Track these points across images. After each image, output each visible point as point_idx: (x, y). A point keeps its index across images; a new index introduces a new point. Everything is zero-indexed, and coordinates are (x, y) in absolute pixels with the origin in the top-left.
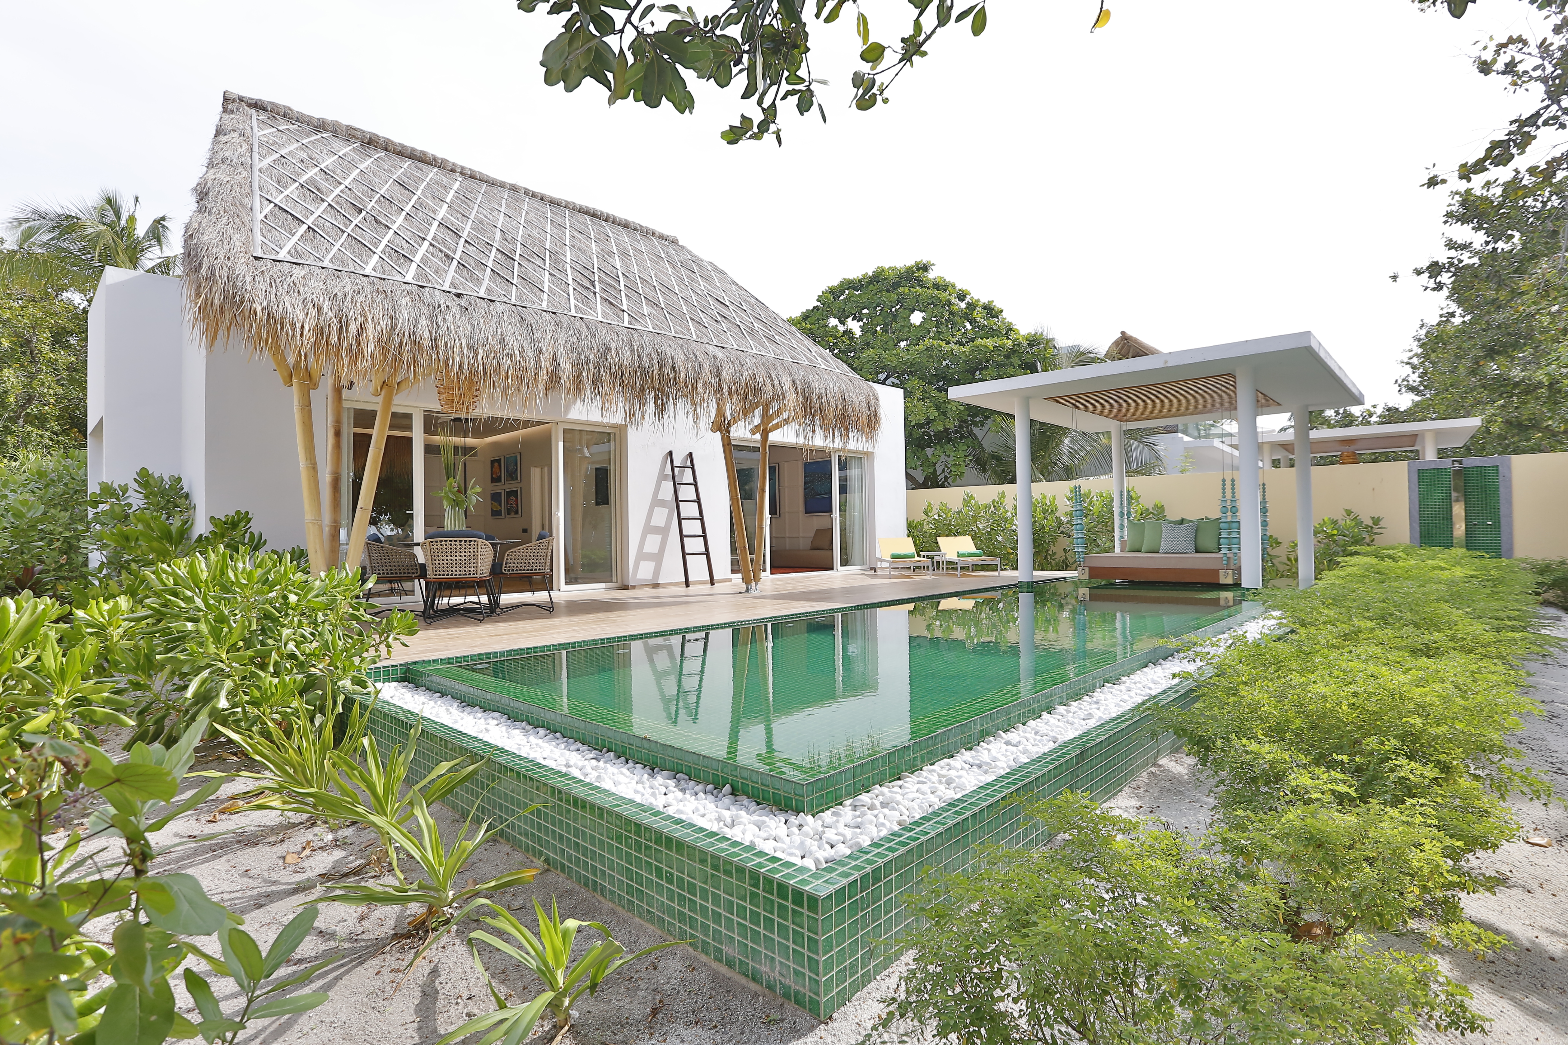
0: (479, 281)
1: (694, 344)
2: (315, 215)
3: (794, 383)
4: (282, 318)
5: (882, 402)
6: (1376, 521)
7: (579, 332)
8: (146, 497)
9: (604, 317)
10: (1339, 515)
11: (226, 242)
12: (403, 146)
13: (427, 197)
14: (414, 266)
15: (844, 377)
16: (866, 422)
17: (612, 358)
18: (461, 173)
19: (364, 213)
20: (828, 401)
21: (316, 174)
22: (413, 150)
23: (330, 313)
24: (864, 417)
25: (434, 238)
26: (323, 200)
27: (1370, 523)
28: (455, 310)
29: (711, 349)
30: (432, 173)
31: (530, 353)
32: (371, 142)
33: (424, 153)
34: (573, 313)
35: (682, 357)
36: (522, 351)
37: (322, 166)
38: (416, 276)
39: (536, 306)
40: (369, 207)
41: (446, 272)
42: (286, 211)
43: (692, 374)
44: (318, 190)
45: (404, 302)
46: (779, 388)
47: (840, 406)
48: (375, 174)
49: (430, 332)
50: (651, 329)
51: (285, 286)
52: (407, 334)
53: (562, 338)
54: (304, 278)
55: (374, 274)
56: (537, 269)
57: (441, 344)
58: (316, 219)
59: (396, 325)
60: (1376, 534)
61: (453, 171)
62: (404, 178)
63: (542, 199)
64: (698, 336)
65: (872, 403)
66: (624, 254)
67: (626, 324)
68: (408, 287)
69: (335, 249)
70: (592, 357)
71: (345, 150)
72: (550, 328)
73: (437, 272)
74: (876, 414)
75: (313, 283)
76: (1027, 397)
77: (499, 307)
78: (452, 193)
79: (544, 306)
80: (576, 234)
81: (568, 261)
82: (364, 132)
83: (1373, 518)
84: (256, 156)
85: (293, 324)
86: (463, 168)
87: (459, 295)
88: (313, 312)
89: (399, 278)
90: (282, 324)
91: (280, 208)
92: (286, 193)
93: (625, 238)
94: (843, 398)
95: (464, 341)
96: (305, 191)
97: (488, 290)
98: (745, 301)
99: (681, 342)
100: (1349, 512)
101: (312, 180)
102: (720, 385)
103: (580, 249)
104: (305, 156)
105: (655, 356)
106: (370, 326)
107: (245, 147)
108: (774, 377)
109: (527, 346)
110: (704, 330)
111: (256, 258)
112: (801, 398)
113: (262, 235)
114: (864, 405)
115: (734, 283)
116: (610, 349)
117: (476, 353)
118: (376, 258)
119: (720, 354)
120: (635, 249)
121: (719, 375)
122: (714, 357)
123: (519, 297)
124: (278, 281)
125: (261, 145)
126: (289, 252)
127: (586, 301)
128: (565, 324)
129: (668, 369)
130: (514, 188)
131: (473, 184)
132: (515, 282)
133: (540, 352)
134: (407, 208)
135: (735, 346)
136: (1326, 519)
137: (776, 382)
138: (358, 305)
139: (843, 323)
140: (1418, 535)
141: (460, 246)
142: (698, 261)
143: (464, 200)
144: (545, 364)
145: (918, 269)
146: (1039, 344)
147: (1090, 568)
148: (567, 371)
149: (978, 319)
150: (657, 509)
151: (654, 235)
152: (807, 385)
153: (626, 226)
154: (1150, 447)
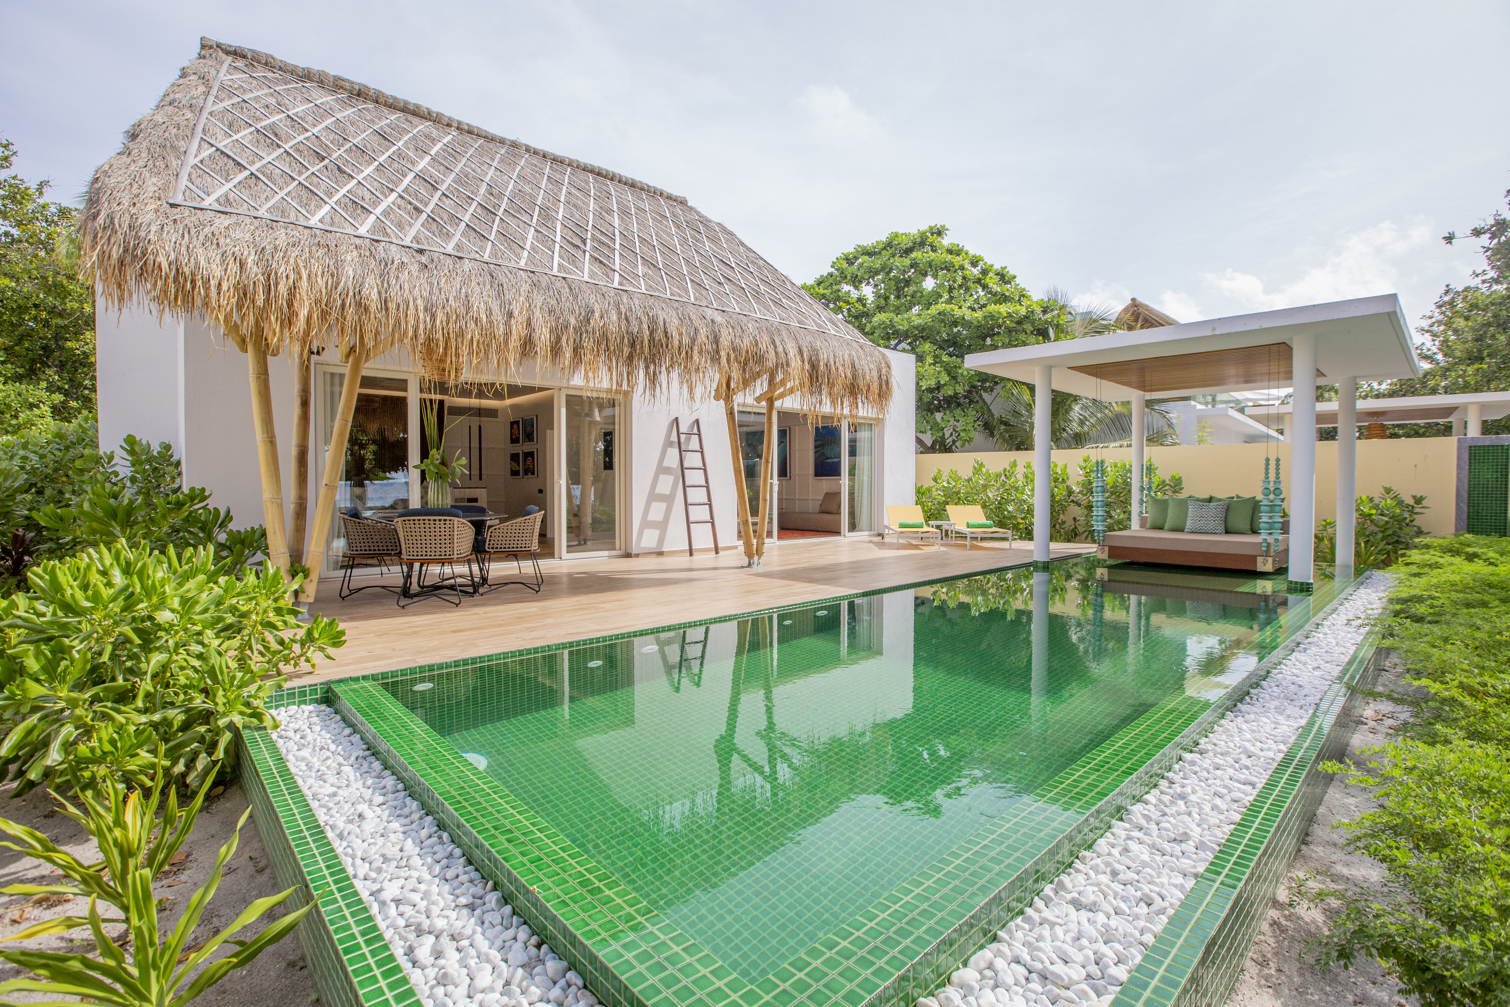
0: (448, 236)
1: (691, 307)
2: (264, 162)
3: (800, 351)
4: (193, 274)
5: (894, 371)
6: (1418, 500)
7: (559, 292)
8: (133, 465)
9: (591, 277)
10: (1379, 493)
11: (135, 186)
12: (395, 99)
13: (408, 149)
14: (372, 218)
15: (854, 344)
16: (877, 391)
17: (596, 322)
18: (458, 128)
19: (327, 161)
20: (837, 369)
21: (281, 121)
22: (406, 103)
23: (255, 269)
24: (875, 387)
25: (406, 190)
26: (279, 146)
27: (1411, 502)
28: (414, 268)
29: (709, 313)
30: (422, 127)
31: (498, 317)
32: (360, 94)
33: (417, 106)
34: (555, 272)
35: (676, 321)
36: (490, 313)
37: (290, 113)
38: (373, 230)
39: (513, 264)
40: (335, 155)
41: (411, 225)
42: (229, 157)
43: (686, 340)
44: (276, 135)
45: (349, 258)
46: (783, 355)
47: (849, 375)
48: (352, 124)
49: (379, 293)
50: (644, 291)
51: (201, 238)
52: (351, 294)
53: (539, 299)
54: (227, 228)
55: (320, 225)
56: (522, 225)
57: (392, 306)
58: (264, 166)
59: (338, 284)
60: (1417, 513)
61: (449, 125)
62: (388, 130)
63: (544, 157)
64: (696, 299)
65: (884, 371)
66: (624, 212)
67: (616, 284)
68: (358, 241)
69: (277, 198)
70: (573, 321)
71: (325, 99)
72: (525, 288)
73: (400, 226)
74: (887, 383)
75: (238, 234)
76: (1049, 366)
77: (467, 265)
78: (439, 145)
79: (522, 263)
80: (574, 191)
81: (560, 217)
82: (352, 83)
83: (1414, 497)
84: (211, 99)
85: (207, 282)
86: (459, 123)
87: (421, 251)
88: (234, 268)
89: (350, 230)
90: (193, 282)
91: (222, 153)
92: (235, 137)
93: (629, 197)
94: (853, 366)
95: (419, 302)
96: (261, 138)
97: (459, 247)
98: (752, 262)
99: (676, 305)
100: (1388, 491)
101: (272, 128)
102: (718, 352)
103: (575, 206)
104: (273, 101)
105: (645, 320)
106: (304, 284)
107: (202, 89)
108: (778, 343)
109: (496, 309)
110: (704, 292)
111: (172, 206)
112: (807, 367)
113: (190, 180)
114: (875, 374)
115: (742, 244)
116: (593, 312)
117: (433, 317)
118: (326, 208)
119: (719, 319)
120: (638, 208)
121: (716, 341)
122: (712, 321)
123: (494, 254)
124: (193, 231)
125: (222, 88)
126: (217, 200)
127: (573, 260)
128: (544, 284)
129: (659, 335)
130: (514, 145)
131: (468, 138)
132: (492, 238)
133: (510, 315)
134: (381, 159)
135: (738, 310)
136: (1364, 497)
137: (780, 349)
138: (292, 261)
139: (856, 288)
140: (1465, 516)
141: (435, 199)
142: (705, 222)
143: (452, 153)
144: (518, 329)
145: (932, 234)
146: (1052, 310)
147: (1110, 548)
148: (543, 336)
149: (991, 285)
150: (662, 477)
151: (661, 195)
152: (815, 352)
153: (632, 185)
154: (1163, 414)
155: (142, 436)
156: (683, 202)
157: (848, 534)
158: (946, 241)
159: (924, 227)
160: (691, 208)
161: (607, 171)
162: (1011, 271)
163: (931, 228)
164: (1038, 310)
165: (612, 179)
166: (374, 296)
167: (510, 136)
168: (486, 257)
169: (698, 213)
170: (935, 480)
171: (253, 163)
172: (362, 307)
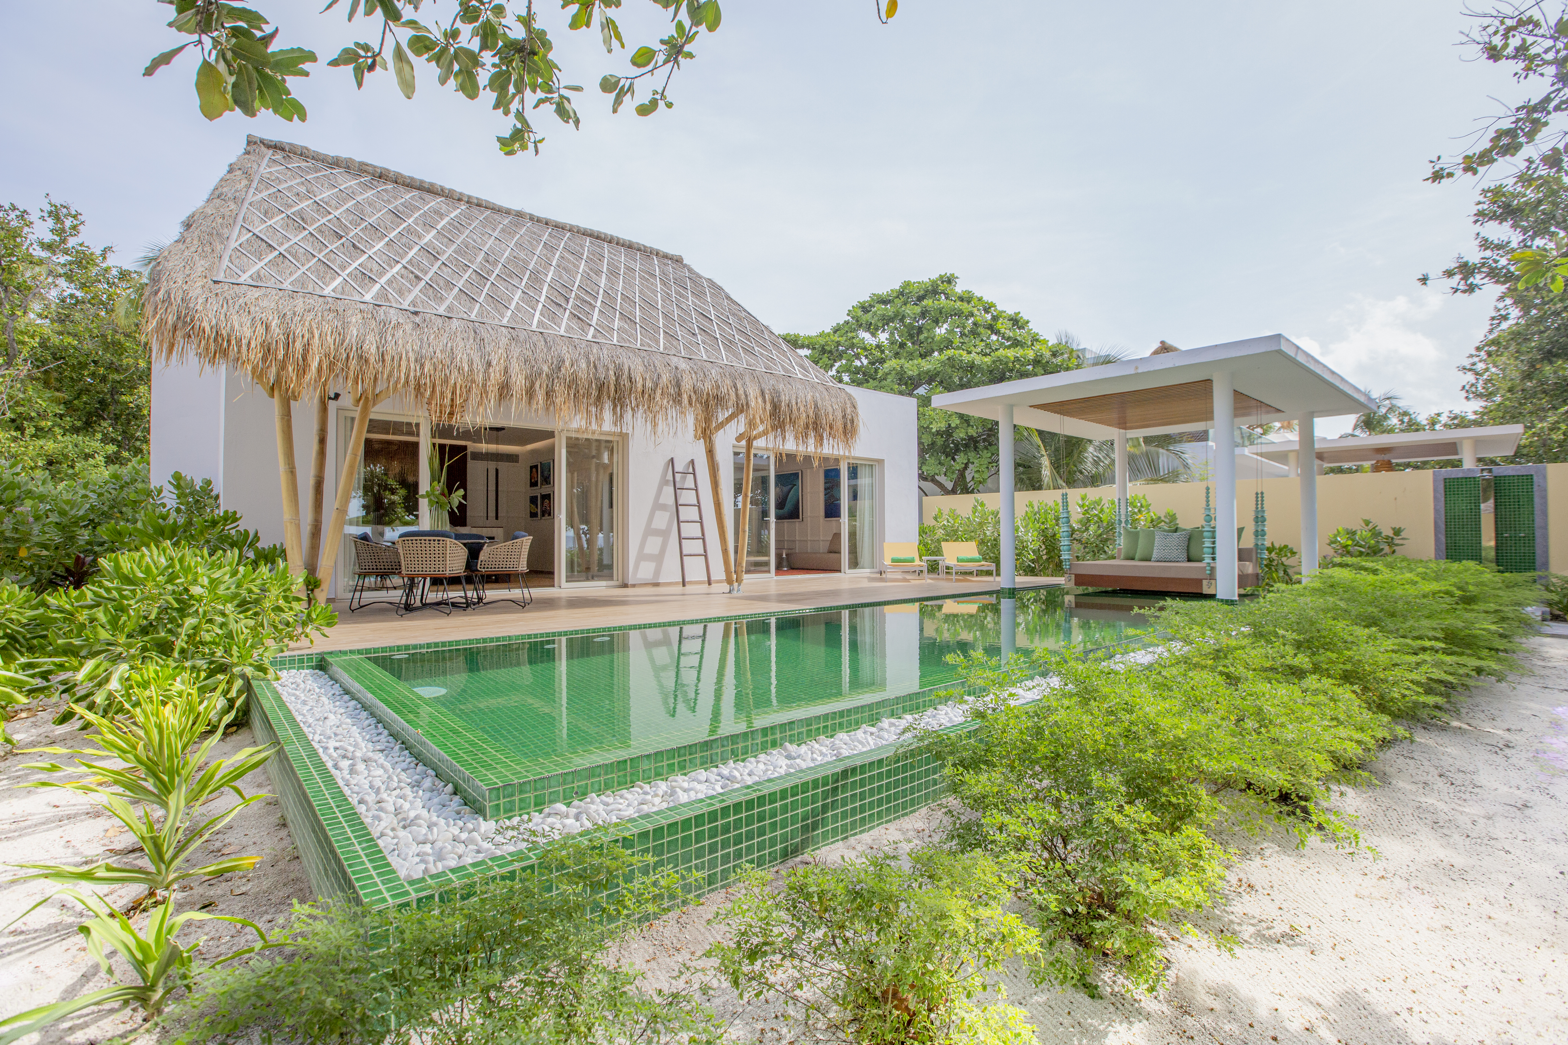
0: (442, 299)
1: (659, 356)
2: (291, 243)
3: (763, 393)
4: (229, 335)
5: (861, 411)
6: (1397, 532)
7: (535, 345)
8: (179, 498)
9: (566, 331)
10: (1355, 524)
11: (188, 267)
12: (413, 178)
13: (417, 224)
14: (377, 287)
15: (820, 387)
16: (841, 430)
17: (566, 370)
18: (467, 202)
19: (344, 239)
20: (799, 409)
21: (308, 206)
22: (423, 182)
23: (277, 330)
24: (839, 425)
25: (410, 262)
26: (304, 228)
27: (1391, 534)
28: (409, 327)
29: (674, 361)
30: (433, 203)
31: (479, 365)
32: (382, 176)
33: (432, 184)
34: (534, 328)
35: (641, 368)
36: (471, 363)
37: (317, 199)
38: (377, 296)
39: (496, 322)
40: (352, 234)
41: (410, 291)
42: (262, 240)
43: (649, 384)
44: (303, 219)
45: (354, 320)
46: (743, 397)
47: (811, 414)
48: (370, 205)
49: (378, 348)
50: (615, 342)
51: (237, 307)
52: (354, 349)
53: (516, 351)
54: (257, 298)
55: (333, 294)
56: (510, 288)
57: (388, 358)
58: (291, 246)
59: (344, 341)
60: (1397, 545)
61: (458, 200)
62: (401, 208)
63: (546, 224)
64: (665, 348)
65: (849, 411)
66: (613, 273)
67: (589, 337)
68: (362, 306)
69: (299, 273)
70: (545, 368)
71: (350, 183)
72: (504, 341)
73: (400, 293)
74: (852, 421)
75: (265, 303)
76: (1010, 404)
77: (455, 323)
78: (447, 219)
79: (505, 321)
80: (567, 255)
81: (548, 279)
82: (375, 166)
83: (1394, 529)
84: (252, 191)
85: (239, 341)
86: (471, 197)
87: (416, 313)
88: (261, 330)
89: (357, 298)
90: (229, 341)
91: (258, 237)
92: (269, 223)
93: (623, 258)
94: (816, 406)
95: (411, 354)
96: (290, 222)
97: (450, 308)
98: (734, 315)
99: (643, 354)
100: (1367, 523)
101: (300, 212)
102: (680, 394)
103: (564, 268)
104: (303, 189)
105: (611, 366)
106: (316, 340)
107: (244, 182)
108: (739, 386)
109: (477, 360)
110: (675, 343)
111: (216, 282)
112: (768, 407)
113: (231, 261)
114: (839, 415)
115: (728, 298)
116: (564, 361)
117: (422, 366)
118: (339, 280)
119: (683, 365)
120: (628, 268)
121: (678, 385)
122: (677, 368)
123: (480, 314)
124: (230, 301)
125: (261, 180)
126: (251, 276)
127: (553, 317)
128: (522, 338)
129: (625, 381)
130: (519, 215)
131: (475, 211)
132: (481, 300)
133: (489, 364)
134: (391, 236)
135: (705, 357)
136: (1340, 529)
137: (741, 392)
138: (307, 324)
139: (873, 335)
140: (1443, 547)
141: (435, 268)
142: (695, 278)
143: (457, 226)
144: (495, 376)
145: (943, 282)
146: (1062, 354)
147: (1077, 576)
148: (519, 381)
149: (1003, 331)
150: (658, 513)
151: (657, 254)
152: (776, 393)
153: (629, 246)
154: (1178, 455)
155: (188, 473)
156: (678, 260)
157: (848, 571)
158: (959, 288)
159: (934, 276)
160: (685, 266)
161: (606, 234)
162: (1025, 316)
163: (941, 277)
164: (1048, 354)
165: (610, 242)
166: (373, 349)
167: (515, 206)
168: (473, 317)
169: (690, 270)
170: (936, 518)
171: (282, 244)
172: (363, 359)
